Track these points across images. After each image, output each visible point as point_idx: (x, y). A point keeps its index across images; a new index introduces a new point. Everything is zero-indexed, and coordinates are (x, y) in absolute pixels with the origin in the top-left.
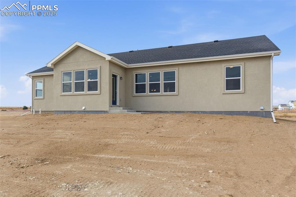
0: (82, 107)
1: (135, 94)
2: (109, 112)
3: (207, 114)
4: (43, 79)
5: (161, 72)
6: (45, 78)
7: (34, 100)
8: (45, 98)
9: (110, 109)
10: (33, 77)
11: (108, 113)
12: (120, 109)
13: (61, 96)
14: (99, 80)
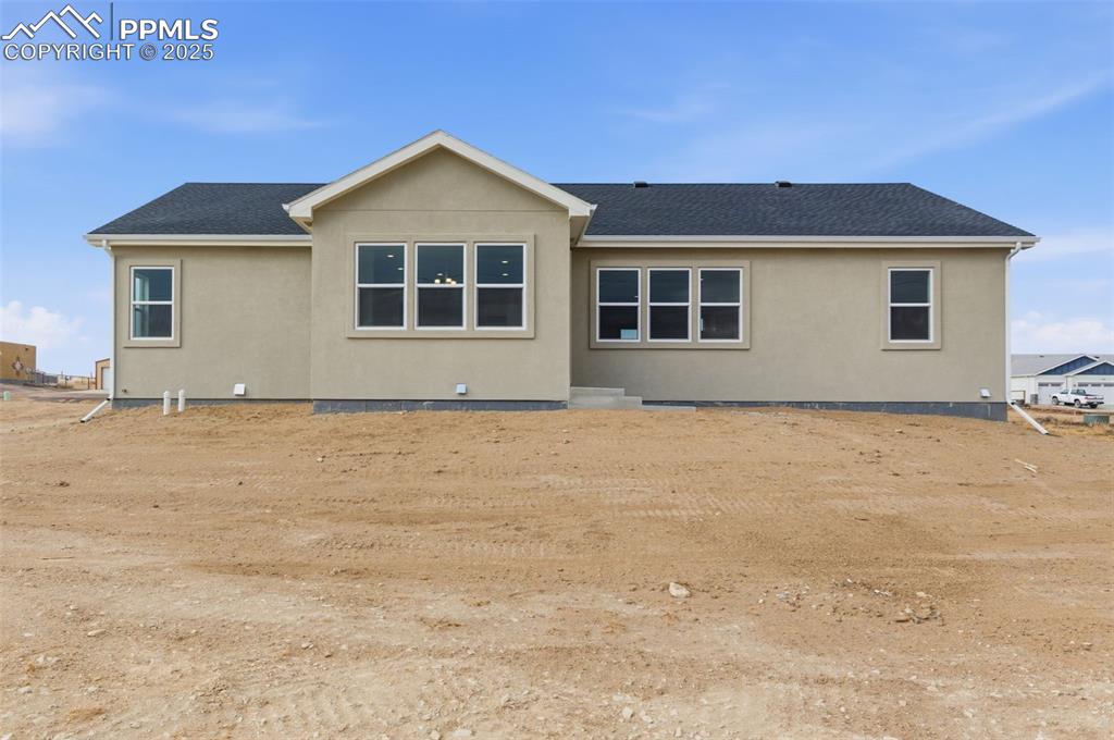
0: (454, 386)
1: (598, 340)
2: (568, 405)
3: (838, 412)
4: (178, 262)
5: (695, 271)
6: (183, 258)
7: (122, 352)
8: (185, 344)
9: (573, 395)
10: (119, 252)
11: (565, 407)
12: (616, 394)
13: (350, 341)
14: (528, 288)
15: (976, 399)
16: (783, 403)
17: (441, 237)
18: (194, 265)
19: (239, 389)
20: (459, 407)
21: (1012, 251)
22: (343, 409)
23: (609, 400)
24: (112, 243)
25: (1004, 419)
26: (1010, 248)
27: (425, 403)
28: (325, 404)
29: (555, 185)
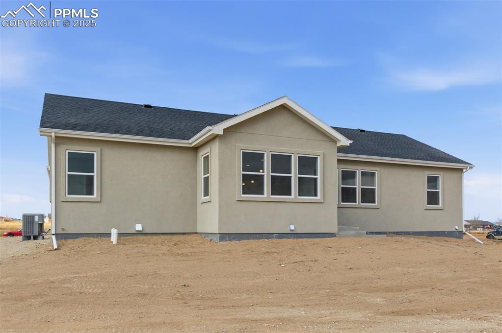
0: (288, 226)
2: (337, 235)
4: (99, 150)
8: (104, 200)
9: (339, 230)
10: (59, 140)
11: (335, 236)
14: (321, 178)
15: (454, 230)
16: (391, 232)
17: (282, 150)
18: (109, 152)
19: (139, 227)
20: (290, 236)
21: (464, 170)
22: (234, 239)
23: (353, 232)
24: (57, 135)
25: (462, 238)
26: (463, 169)
27: (275, 235)
28: (225, 236)
29: (332, 127)
